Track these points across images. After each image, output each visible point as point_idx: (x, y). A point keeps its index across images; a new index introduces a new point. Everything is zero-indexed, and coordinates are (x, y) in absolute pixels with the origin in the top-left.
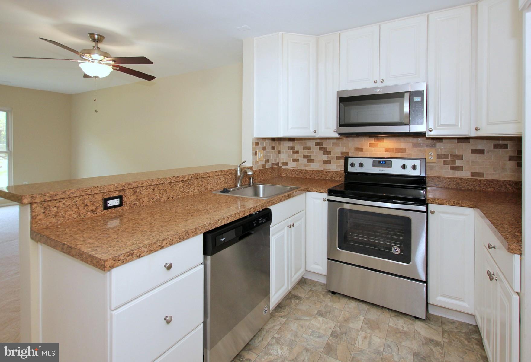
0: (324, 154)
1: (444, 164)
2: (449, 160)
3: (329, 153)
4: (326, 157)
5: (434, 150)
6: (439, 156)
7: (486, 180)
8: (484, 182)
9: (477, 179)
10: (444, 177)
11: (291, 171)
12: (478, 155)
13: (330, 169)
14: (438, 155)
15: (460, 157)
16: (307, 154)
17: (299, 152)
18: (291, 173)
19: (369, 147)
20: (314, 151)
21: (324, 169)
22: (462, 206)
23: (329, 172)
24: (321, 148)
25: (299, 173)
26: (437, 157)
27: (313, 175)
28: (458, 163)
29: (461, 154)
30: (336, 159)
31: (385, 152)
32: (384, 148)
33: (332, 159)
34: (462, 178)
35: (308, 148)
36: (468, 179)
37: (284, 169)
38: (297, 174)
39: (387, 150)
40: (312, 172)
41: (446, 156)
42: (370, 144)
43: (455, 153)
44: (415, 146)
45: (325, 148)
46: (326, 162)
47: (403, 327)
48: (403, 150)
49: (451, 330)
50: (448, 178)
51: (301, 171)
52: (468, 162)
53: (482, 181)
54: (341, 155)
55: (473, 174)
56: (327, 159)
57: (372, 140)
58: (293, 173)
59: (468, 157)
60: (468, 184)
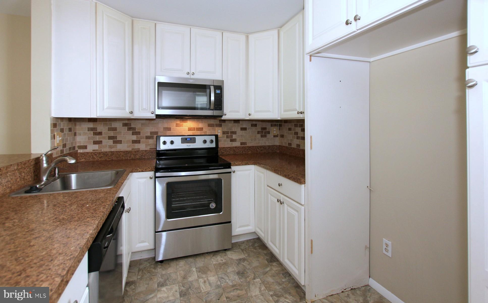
0: (133, 134)
1: (227, 138)
2: (229, 135)
3: (138, 133)
4: (134, 138)
5: (221, 128)
6: (224, 133)
7: (248, 146)
8: (247, 148)
9: (243, 147)
10: (227, 147)
11: (93, 154)
12: (244, 131)
13: (139, 149)
14: (223, 131)
15: (235, 133)
16: (112, 135)
17: (103, 133)
18: (92, 157)
19: (176, 127)
20: (121, 132)
21: (132, 149)
22: (249, 165)
23: (139, 151)
24: (129, 129)
25: (103, 156)
26: (223, 133)
27: (121, 156)
28: (234, 137)
29: (235, 130)
30: (146, 139)
31: (189, 130)
32: (188, 127)
33: (141, 138)
34: (236, 147)
35: (115, 129)
36: (239, 147)
37: (81, 153)
38: (100, 157)
39: (190, 129)
40: (119, 153)
41: (227, 133)
42: (176, 124)
43: (232, 130)
44: (210, 125)
45: (134, 129)
46: (134, 142)
47: (222, 260)
48: (201, 129)
49: (245, 247)
50: (229, 147)
51: (106, 153)
52: (239, 136)
53: (246, 148)
54: (150, 135)
55: (242, 144)
56: (136, 139)
57: (178, 122)
58: (94, 156)
59: (239, 132)
60: (239, 150)
